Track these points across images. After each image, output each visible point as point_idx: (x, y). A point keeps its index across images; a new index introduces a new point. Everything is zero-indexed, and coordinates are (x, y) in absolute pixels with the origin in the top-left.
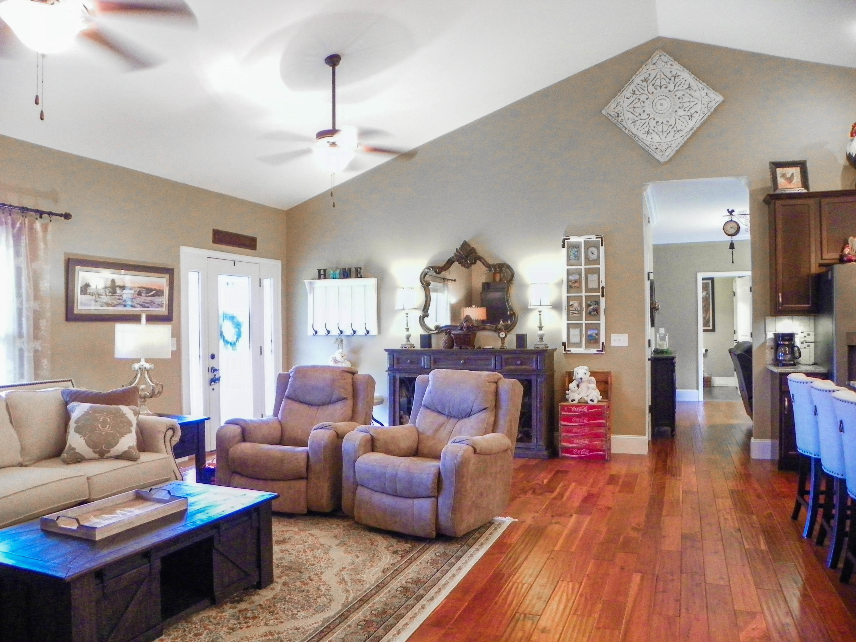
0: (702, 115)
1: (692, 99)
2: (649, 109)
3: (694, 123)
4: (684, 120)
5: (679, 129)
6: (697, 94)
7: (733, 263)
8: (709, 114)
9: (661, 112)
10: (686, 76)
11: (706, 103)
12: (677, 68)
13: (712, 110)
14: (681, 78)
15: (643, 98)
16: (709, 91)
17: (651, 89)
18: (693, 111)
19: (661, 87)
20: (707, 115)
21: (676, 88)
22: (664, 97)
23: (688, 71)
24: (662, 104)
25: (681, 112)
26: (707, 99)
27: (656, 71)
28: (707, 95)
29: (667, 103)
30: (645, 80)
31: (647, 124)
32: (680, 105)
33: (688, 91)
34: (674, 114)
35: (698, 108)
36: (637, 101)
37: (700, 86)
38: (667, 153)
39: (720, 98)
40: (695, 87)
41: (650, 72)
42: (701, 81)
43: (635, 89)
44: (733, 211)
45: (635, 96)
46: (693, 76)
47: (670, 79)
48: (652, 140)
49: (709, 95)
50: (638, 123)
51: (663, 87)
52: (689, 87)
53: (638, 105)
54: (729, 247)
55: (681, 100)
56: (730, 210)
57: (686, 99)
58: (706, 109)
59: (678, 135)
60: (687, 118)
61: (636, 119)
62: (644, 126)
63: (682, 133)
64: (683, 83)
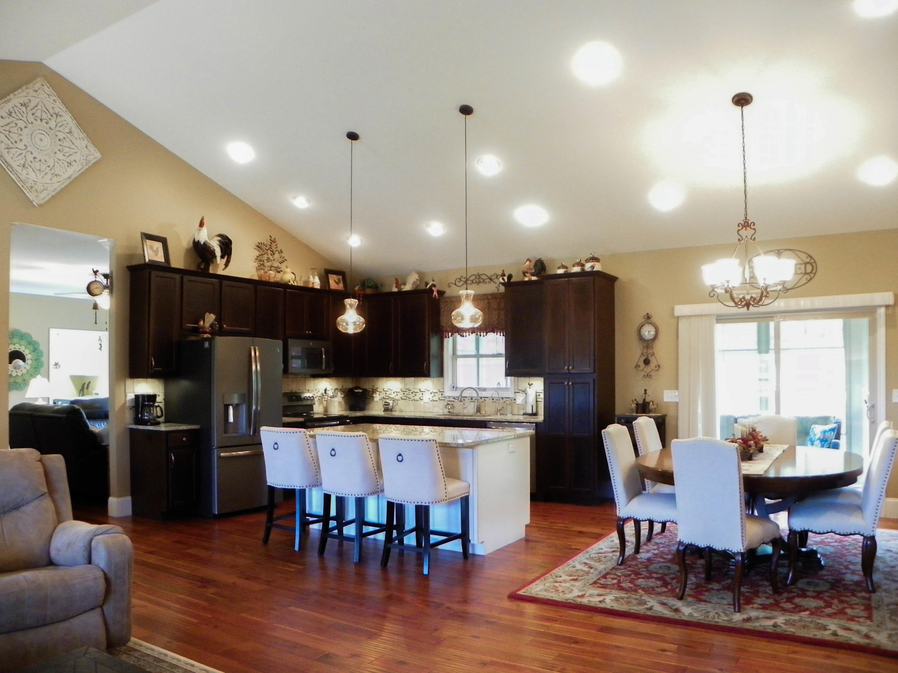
0: (80, 167)
1: (73, 146)
2: (26, 140)
3: (73, 171)
4: (62, 165)
5: (57, 173)
6: (78, 143)
7: (96, 323)
8: (87, 167)
9: (40, 148)
10: (67, 118)
11: (85, 155)
12: (59, 107)
13: (90, 165)
14: (63, 119)
15: (21, 124)
16: (89, 144)
17: (31, 118)
18: (72, 158)
19: (41, 120)
20: (85, 168)
21: (58, 129)
22: (43, 132)
23: (70, 115)
24: (41, 140)
25: (60, 156)
26: (85, 151)
27: (38, 100)
28: (86, 147)
29: (47, 141)
30: (24, 105)
31: (23, 155)
32: (60, 148)
33: (69, 135)
34: (53, 155)
35: (77, 157)
36: (13, 125)
37: (82, 135)
38: (42, 196)
39: (98, 155)
40: (76, 135)
41: (31, 98)
42: (82, 130)
43: (11, 110)
44: (97, 271)
45: (11, 119)
46: (75, 122)
47: (52, 116)
48: (27, 176)
49: (88, 147)
50: (13, 151)
51: (44, 121)
52: (70, 132)
53: (14, 130)
54: (92, 306)
55: (60, 143)
56: (95, 270)
57: (66, 144)
58: (85, 161)
59: (55, 179)
60: (66, 164)
61: (11, 145)
62: (20, 158)
63: (59, 179)
64: (65, 125)
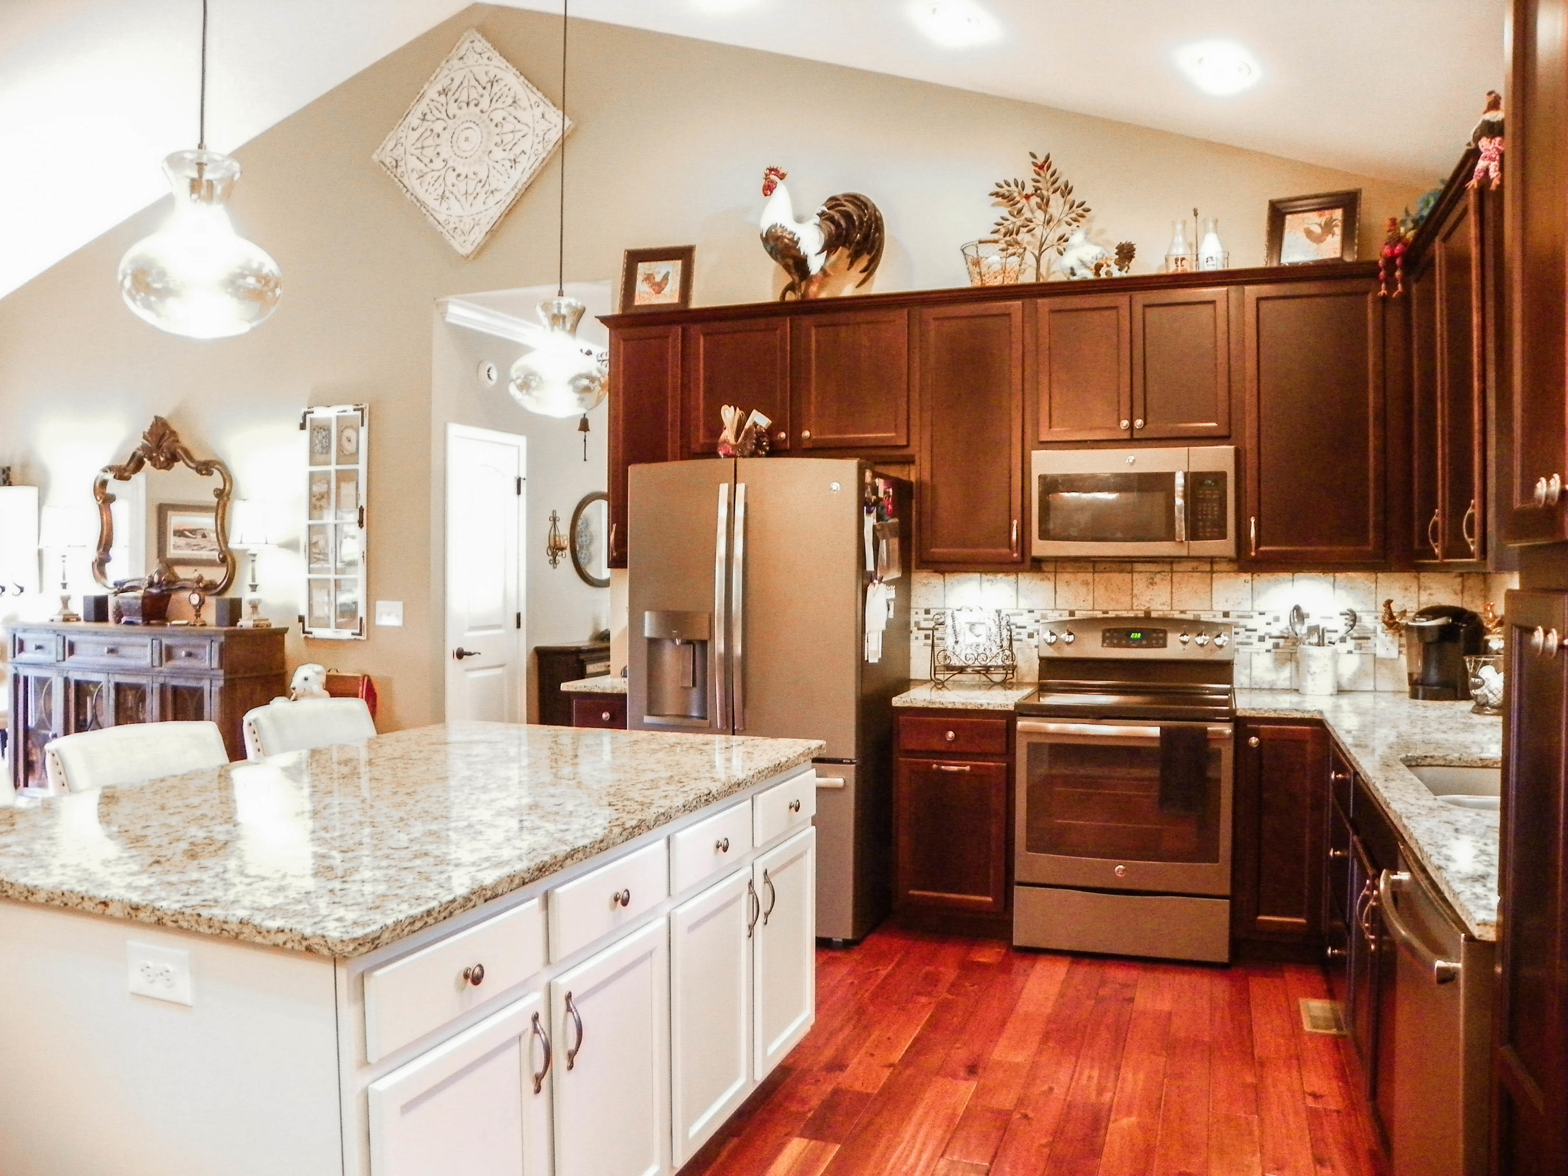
0: (533, 158)
1: (519, 126)
2: (445, 152)
3: (520, 175)
4: (502, 169)
5: (493, 188)
6: (525, 116)
7: (586, 459)
8: (544, 155)
9: (465, 155)
10: (511, 80)
11: (541, 134)
12: (498, 66)
13: (551, 147)
14: (502, 84)
15: (438, 127)
16: (547, 109)
17: (453, 109)
18: (517, 150)
19: (468, 104)
20: (541, 158)
21: (494, 105)
22: (472, 125)
23: (514, 70)
24: (467, 139)
25: (498, 154)
26: (541, 126)
27: (463, 72)
28: (543, 116)
29: (475, 135)
30: (444, 92)
31: (442, 178)
32: (498, 139)
33: (511, 109)
34: (486, 158)
35: (525, 145)
36: (429, 133)
37: (534, 99)
38: (472, 237)
40: (524, 103)
41: (452, 75)
42: (535, 89)
43: (427, 111)
45: (426, 124)
46: (522, 78)
47: (484, 88)
48: (449, 212)
49: (547, 116)
50: (428, 178)
51: (472, 104)
52: (514, 102)
53: (430, 142)
54: (578, 426)
55: (498, 130)
56: (583, 352)
57: (508, 127)
58: (541, 146)
59: (492, 200)
60: (508, 164)
61: (425, 170)
62: (437, 185)
63: (498, 196)
64: (505, 95)
